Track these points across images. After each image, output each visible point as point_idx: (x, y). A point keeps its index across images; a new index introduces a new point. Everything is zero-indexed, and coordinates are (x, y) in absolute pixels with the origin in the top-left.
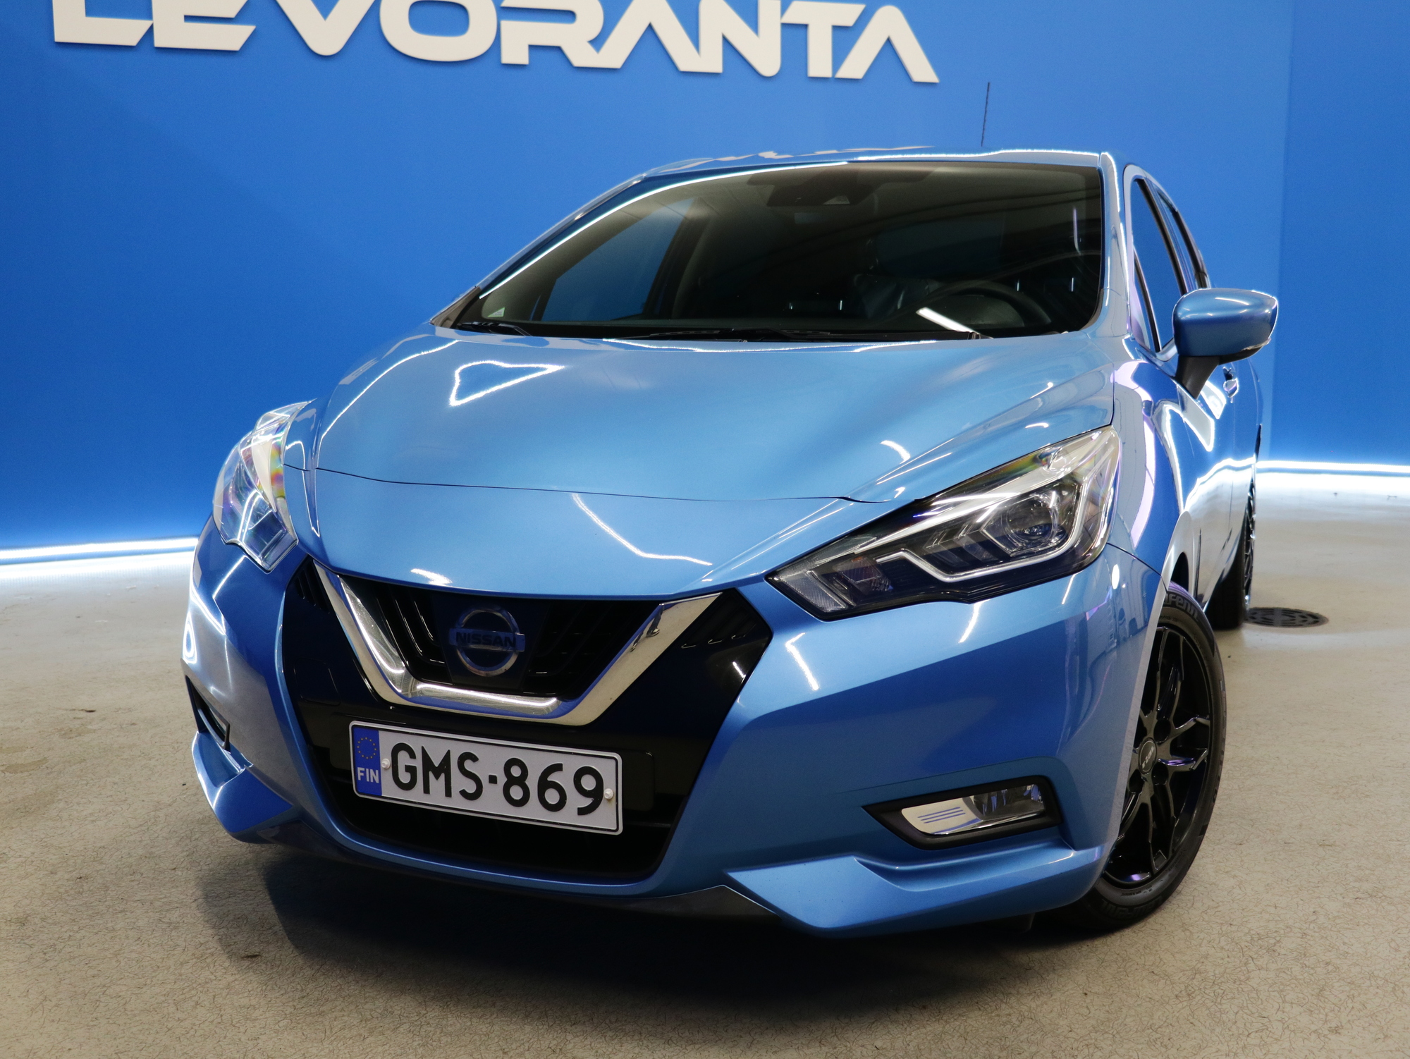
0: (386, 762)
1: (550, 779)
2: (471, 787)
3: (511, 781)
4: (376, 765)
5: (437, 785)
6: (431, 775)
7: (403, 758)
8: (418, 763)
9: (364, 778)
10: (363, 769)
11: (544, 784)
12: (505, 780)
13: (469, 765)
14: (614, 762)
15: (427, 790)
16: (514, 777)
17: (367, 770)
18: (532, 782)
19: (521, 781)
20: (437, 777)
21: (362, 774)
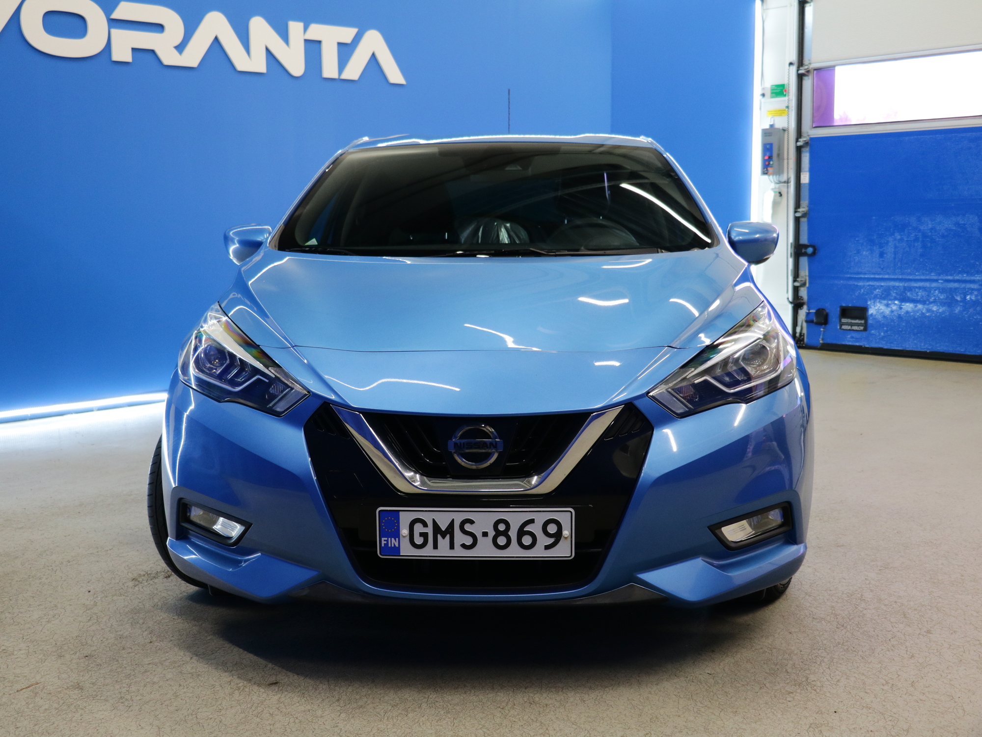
0: (405, 532)
1: (526, 529)
2: (469, 541)
3: (498, 533)
4: (396, 534)
5: (444, 543)
6: (439, 537)
7: (418, 528)
8: (430, 530)
9: (386, 545)
10: (386, 539)
11: (521, 533)
12: (494, 533)
13: (468, 527)
14: (570, 513)
15: (435, 547)
16: (501, 531)
17: (389, 539)
18: (513, 534)
19: (505, 533)
20: (444, 537)
21: (386, 542)
